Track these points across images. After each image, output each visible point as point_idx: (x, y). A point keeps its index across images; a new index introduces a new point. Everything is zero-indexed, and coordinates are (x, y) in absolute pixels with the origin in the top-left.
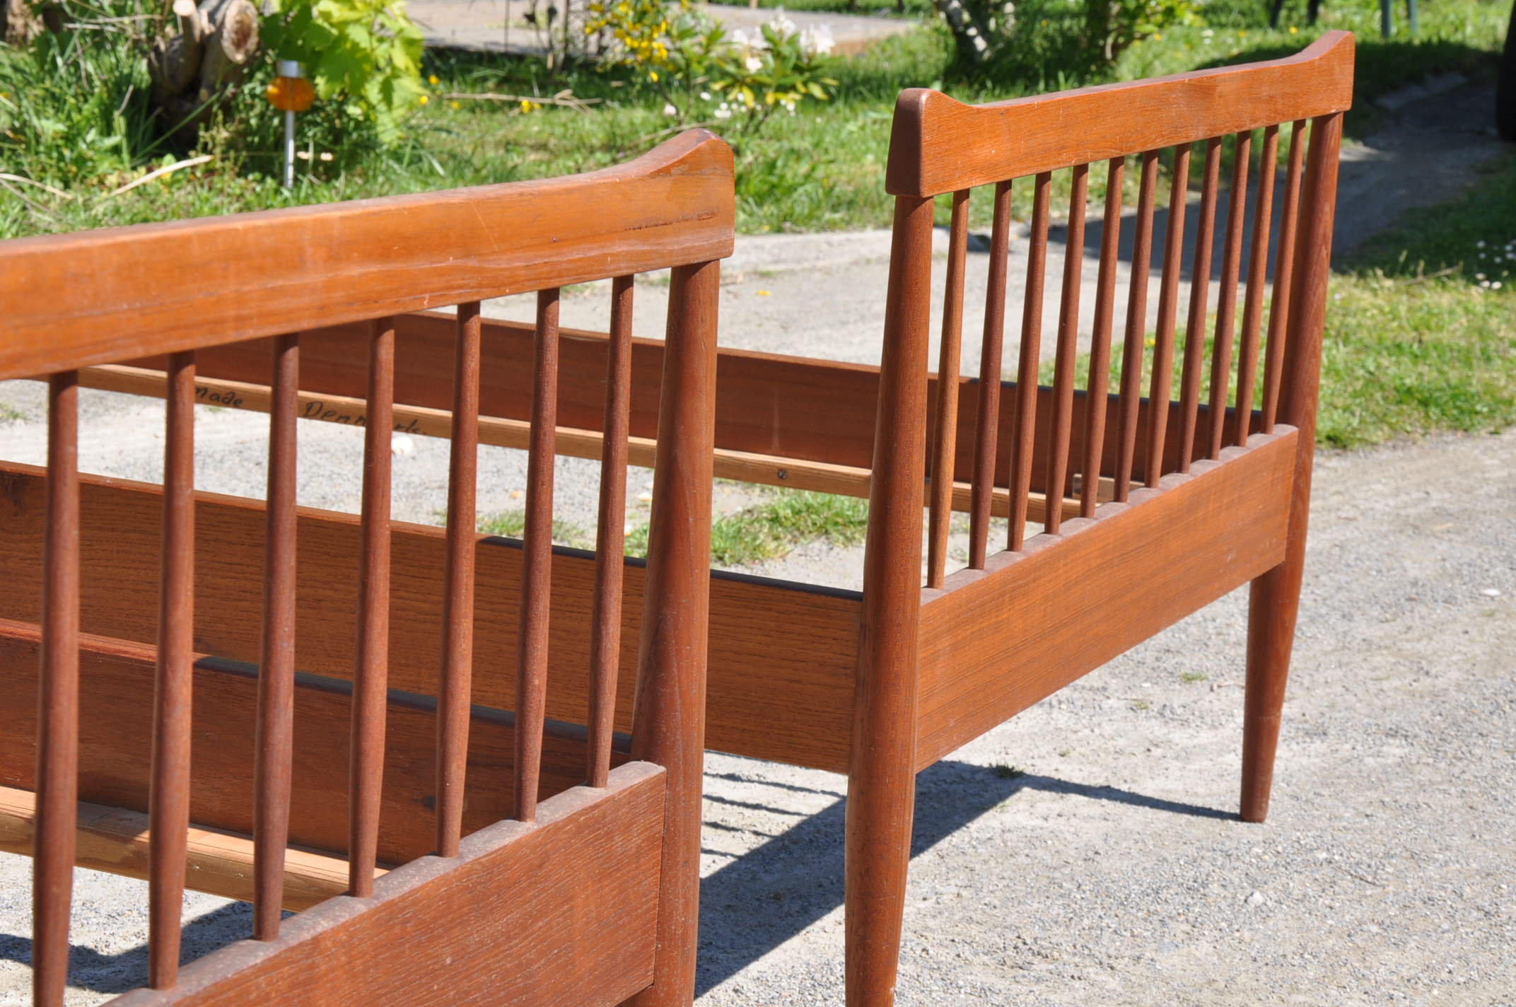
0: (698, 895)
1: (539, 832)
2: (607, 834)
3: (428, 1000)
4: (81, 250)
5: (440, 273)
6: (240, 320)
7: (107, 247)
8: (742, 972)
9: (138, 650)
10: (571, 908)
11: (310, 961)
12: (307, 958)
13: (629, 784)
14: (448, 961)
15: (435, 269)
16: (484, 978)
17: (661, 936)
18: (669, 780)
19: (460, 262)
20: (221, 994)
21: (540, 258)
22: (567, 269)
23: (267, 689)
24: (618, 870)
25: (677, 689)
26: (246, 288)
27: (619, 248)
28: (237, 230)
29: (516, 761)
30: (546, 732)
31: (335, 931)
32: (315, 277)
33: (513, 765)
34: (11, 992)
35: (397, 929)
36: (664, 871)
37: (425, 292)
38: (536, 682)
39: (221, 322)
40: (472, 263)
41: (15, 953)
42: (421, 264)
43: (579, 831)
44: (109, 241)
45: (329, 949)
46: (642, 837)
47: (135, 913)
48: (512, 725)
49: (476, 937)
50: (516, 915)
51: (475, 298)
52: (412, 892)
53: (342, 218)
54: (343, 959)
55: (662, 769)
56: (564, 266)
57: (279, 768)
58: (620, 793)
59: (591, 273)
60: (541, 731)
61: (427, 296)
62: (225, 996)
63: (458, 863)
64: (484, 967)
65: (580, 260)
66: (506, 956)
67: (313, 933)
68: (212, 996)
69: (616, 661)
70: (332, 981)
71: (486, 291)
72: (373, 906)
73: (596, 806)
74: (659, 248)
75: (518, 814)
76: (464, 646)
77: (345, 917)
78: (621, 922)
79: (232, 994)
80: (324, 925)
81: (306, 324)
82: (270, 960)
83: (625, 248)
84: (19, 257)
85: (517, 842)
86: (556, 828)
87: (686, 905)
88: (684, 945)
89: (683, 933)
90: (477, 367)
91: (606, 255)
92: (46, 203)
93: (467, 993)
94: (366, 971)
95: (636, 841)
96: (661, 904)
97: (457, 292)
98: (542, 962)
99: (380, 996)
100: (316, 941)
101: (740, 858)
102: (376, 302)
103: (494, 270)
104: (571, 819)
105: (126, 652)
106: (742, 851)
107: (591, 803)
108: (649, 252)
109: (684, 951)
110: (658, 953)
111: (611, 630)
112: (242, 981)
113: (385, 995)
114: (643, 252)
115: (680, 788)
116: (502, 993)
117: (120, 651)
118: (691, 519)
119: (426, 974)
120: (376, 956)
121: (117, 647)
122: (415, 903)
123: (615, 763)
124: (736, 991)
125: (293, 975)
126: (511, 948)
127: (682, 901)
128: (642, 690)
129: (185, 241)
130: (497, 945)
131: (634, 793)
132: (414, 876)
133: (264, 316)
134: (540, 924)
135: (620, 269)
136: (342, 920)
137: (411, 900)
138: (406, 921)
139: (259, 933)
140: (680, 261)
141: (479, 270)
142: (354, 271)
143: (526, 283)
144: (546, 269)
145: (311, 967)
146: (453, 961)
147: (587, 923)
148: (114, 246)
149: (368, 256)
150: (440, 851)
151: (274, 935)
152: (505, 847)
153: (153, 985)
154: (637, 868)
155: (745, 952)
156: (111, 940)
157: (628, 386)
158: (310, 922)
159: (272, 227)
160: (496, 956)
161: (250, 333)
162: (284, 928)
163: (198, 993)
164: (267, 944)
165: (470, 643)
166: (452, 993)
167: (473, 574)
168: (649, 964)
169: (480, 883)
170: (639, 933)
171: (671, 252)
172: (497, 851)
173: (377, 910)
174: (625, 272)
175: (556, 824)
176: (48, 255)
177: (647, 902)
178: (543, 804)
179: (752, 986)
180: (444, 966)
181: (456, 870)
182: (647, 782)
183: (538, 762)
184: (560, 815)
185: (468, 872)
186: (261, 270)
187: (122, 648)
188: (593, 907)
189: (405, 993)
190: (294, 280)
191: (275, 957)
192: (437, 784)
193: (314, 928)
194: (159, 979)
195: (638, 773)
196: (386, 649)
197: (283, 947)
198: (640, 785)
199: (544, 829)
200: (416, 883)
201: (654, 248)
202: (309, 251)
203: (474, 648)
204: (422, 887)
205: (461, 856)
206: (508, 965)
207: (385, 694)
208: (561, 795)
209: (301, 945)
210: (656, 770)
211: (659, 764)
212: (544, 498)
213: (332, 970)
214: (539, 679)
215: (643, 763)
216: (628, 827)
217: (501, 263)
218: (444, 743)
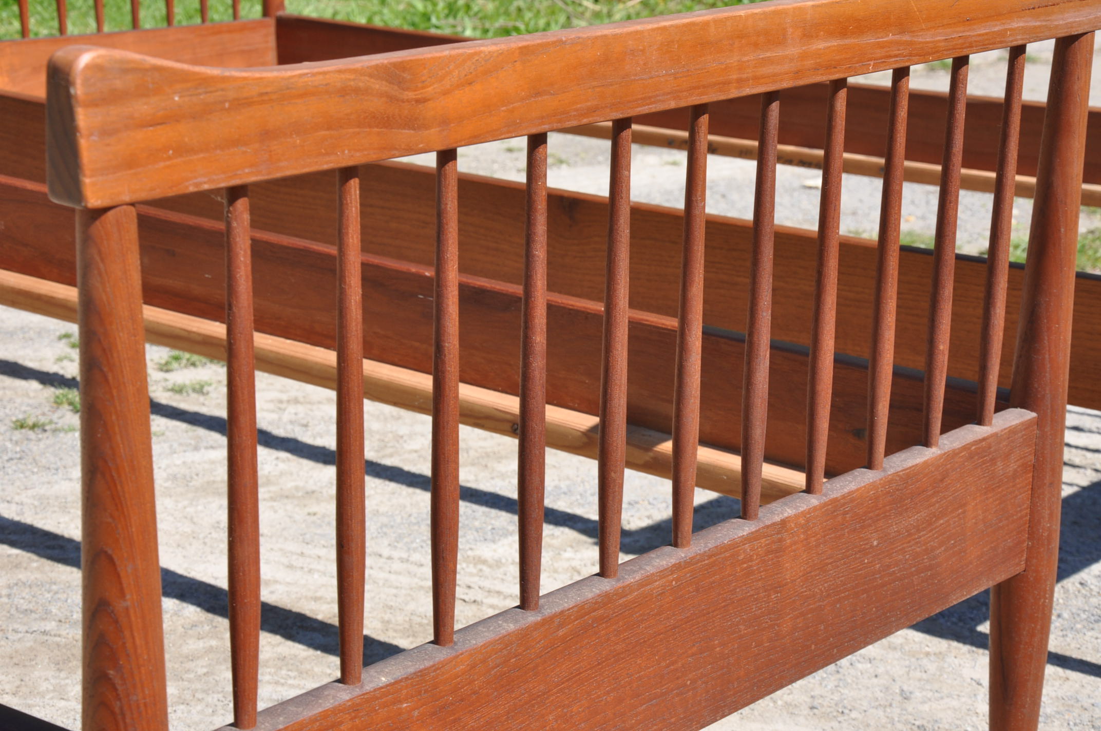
0: (1060, 509)
1: (941, 456)
2: (992, 460)
3: (861, 570)
4: (637, 32)
5: (881, 46)
6: (740, 81)
7: (653, 30)
8: (1086, 570)
9: (655, 320)
10: (964, 512)
11: (779, 536)
12: (777, 534)
13: (1008, 425)
14: (875, 543)
15: (878, 43)
16: (901, 557)
17: (1032, 535)
18: (1039, 423)
19: (897, 37)
20: (721, 554)
21: (956, 33)
22: (975, 41)
23: (751, 344)
24: (999, 487)
25: (1047, 356)
26: (745, 59)
27: (1017, 24)
28: (740, 16)
29: (925, 404)
30: (947, 386)
31: (797, 516)
32: (793, 50)
33: (922, 408)
34: (569, 549)
35: (840, 518)
36: (1035, 490)
37: (870, 60)
38: (941, 347)
39: (728, 83)
40: (906, 38)
41: (570, 523)
42: (869, 39)
43: (971, 456)
44: (655, 26)
45: (792, 529)
46: (1019, 463)
47: (646, 502)
48: (922, 380)
49: (895, 528)
50: (923, 514)
51: (907, 64)
52: (851, 493)
53: (813, 6)
54: (802, 536)
55: (1034, 415)
56: (974, 39)
57: (760, 400)
58: (1002, 431)
59: (995, 43)
60: (943, 383)
61: (872, 63)
62: (723, 555)
63: (883, 474)
64: (900, 550)
65: (987, 34)
66: (917, 543)
67: (781, 517)
68: (714, 555)
69: (1001, 334)
70: (794, 551)
71: (915, 59)
72: (822, 501)
73: (984, 439)
74: (1048, 23)
75: (926, 443)
76: (889, 319)
77: (803, 507)
78: (1001, 524)
79: (727, 554)
80: (789, 512)
81: (786, 84)
82: (752, 533)
83: (1021, 24)
84: (597, 38)
85: (925, 462)
86: (954, 453)
87: (1051, 515)
88: (1049, 544)
89: (1049, 535)
90: (906, 116)
91: (1006, 30)
92: (582, 14)
93: (889, 567)
94: (817, 546)
95: (1013, 466)
96: (1032, 513)
97: (893, 60)
98: (943, 549)
99: (827, 564)
100: (784, 522)
101: (1084, 488)
102: (835, 68)
103: (921, 43)
104: (965, 448)
105: (647, 321)
106: (1085, 483)
107: (980, 437)
108: (1040, 27)
109: (1048, 549)
110: (1029, 549)
111: (998, 311)
112: (734, 546)
113: (831, 563)
114: (1035, 27)
115: (1048, 429)
116: (914, 569)
117: (642, 320)
118: (1062, 230)
119: (860, 551)
120: (824, 536)
121: (641, 317)
122: (852, 500)
123: (998, 409)
124: (1081, 584)
125: (768, 544)
126: (920, 537)
127: (1047, 512)
128: (1020, 356)
129: (706, 24)
130: (910, 535)
131: (1012, 431)
132: (851, 482)
133: (756, 79)
134: (942, 522)
135: (1016, 40)
136: (801, 509)
137: (849, 499)
138: (846, 513)
139: (745, 514)
140: (1063, 33)
141: (911, 43)
142: (820, 45)
143: (945, 52)
144: (960, 41)
145: (780, 540)
146: (878, 544)
147: (976, 523)
148: (658, 29)
149: (831, 34)
150: (869, 465)
151: (756, 517)
152: (917, 465)
153: (676, 545)
154: (1014, 486)
155: (1088, 556)
156: (631, 519)
157: (1018, 129)
158: (779, 509)
159: (764, 13)
160: (909, 542)
161: (747, 91)
162: (762, 512)
163: (705, 552)
164: (751, 522)
165: (894, 318)
166: (878, 566)
167: (897, 267)
168: (1022, 556)
169: (898, 490)
170: (1015, 533)
171: (1057, 26)
172: (910, 468)
173: (826, 504)
174: (1020, 42)
175: (954, 451)
176: (615, 36)
177: (1021, 511)
178: (944, 436)
179: (1094, 581)
180: (872, 547)
181: (881, 479)
182: (1022, 424)
183: (941, 405)
184: (957, 445)
185: (889, 481)
186: (756, 45)
187: (645, 318)
188: (980, 512)
189: (845, 564)
190: (779, 53)
191: (756, 531)
192: (868, 417)
193: (782, 514)
194: (679, 541)
195: (1015, 417)
196: (834, 319)
197: (762, 525)
198: (1017, 426)
199: (945, 453)
200: (853, 486)
201: (1044, 23)
202: (790, 30)
203: (897, 320)
204: (857, 490)
205: (884, 470)
206: (918, 549)
207: (833, 352)
208: (957, 430)
209: (774, 524)
210: (1029, 415)
211: (1032, 410)
212: (951, 212)
213: (795, 543)
214: (943, 346)
215: (1019, 410)
216: (1007, 456)
217: (927, 38)
218: (874, 388)
